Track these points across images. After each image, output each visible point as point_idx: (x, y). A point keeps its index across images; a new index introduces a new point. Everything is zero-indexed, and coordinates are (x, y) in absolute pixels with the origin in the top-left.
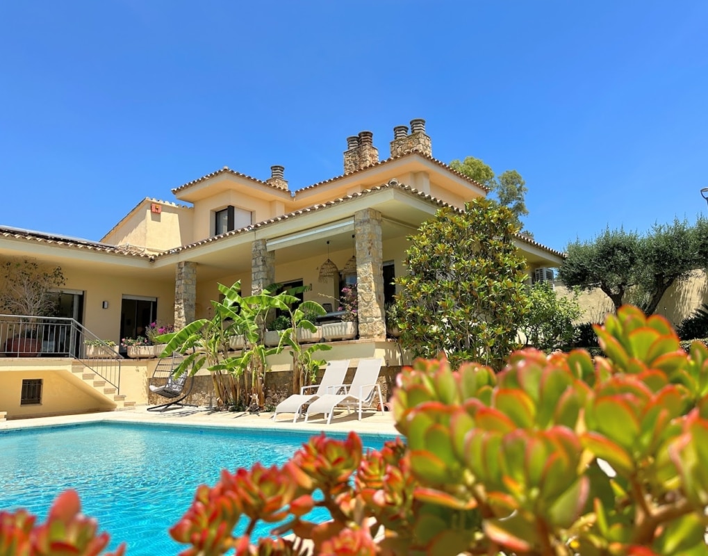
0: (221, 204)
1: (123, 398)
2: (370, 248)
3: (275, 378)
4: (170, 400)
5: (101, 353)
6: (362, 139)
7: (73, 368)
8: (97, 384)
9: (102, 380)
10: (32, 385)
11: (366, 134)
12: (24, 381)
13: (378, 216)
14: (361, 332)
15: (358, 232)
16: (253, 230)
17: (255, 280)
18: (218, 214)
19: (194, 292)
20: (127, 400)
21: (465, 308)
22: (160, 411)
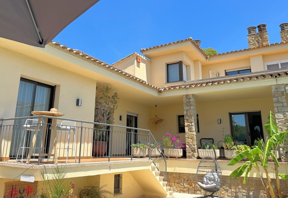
7: (152, 168)
10: (118, 178)
12: (115, 176)
18: (169, 65)
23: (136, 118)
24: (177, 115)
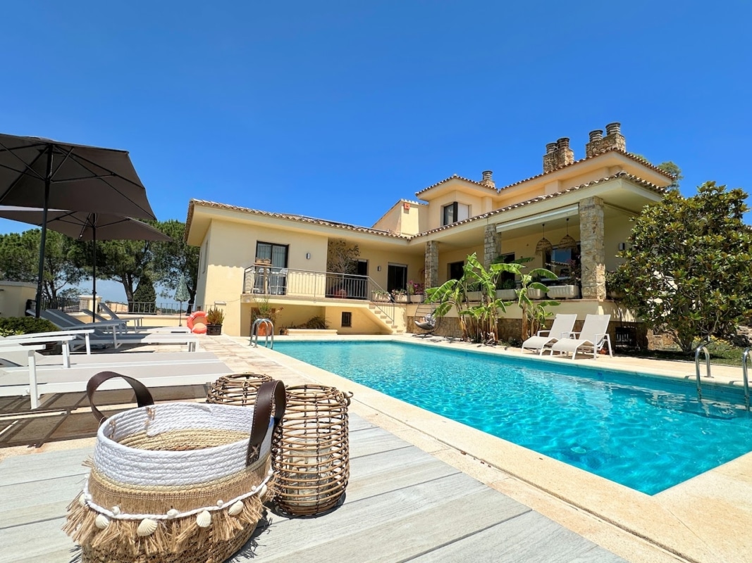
0: (448, 201)
1: (396, 327)
2: (595, 228)
3: (504, 322)
4: (426, 332)
5: (381, 298)
6: (561, 144)
7: (369, 307)
8: (382, 317)
9: (385, 315)
10: (347, 315)
11: (564, 140)
12: (343, 313)
13: (602, 202)
14: (584, 293)
15: (583, 216)
16: (487, 217)
17: (487, 253)
18: (445, 208)
19: (438, 261)
20: (399, 329)
21: (699, 277)
22: (422, 337)
23: (406, 269)
24: (448, 264)
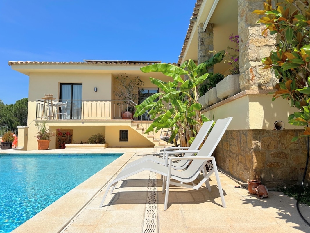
1: (158, 141)
7: (131, 125)
10: (124, 132)
12: (120, 131)
16: (195, 19)
